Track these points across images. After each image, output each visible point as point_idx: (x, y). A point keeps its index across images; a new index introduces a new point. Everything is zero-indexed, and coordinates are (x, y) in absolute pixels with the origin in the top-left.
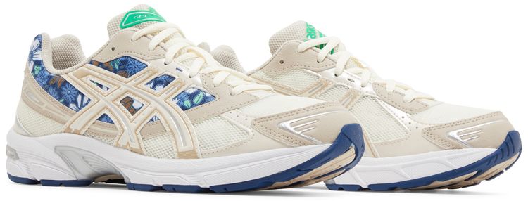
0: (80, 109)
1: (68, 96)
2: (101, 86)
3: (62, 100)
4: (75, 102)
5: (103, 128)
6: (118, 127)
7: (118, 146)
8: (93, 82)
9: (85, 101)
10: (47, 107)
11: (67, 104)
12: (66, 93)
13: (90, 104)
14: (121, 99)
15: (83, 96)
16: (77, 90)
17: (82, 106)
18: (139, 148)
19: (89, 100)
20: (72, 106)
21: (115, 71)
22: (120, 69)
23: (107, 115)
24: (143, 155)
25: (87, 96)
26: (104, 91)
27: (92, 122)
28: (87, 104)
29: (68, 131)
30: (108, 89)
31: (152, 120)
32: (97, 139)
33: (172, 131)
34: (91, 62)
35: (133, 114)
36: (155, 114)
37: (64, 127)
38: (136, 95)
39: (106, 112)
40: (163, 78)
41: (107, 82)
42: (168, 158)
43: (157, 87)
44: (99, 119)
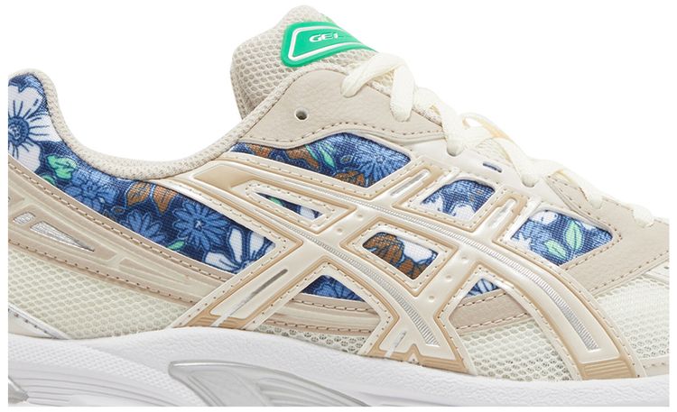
0: (241, 266)
1: (196, 233)
2: (295, 208)
3: (179, 245)
4: (226, 250)
5: (324, 310)
6: (377, 306)
7: (376, 354)
8: (267, 197)
9: (256, 245)
10: (126, 263)
11: (195, 252)
12: (190, 226)
13: (270, 252)
14: (365, 239)
15: (246, 233)
16: (223, 217)
17: (248, 257)
18: (452, 357)
19: (267, 242)
20: (214, 258)
21: (326, 170)
22: (339, 165)
23: (332, 280)
24: (467, 373)
25: (260, 232)
26: (305, 217)
27: (290, 296)
28: (261, 253)
29: (205, 320)
30: (317, 214)
31: (476, 289)
32: (299, 338)
33: (545, 315)
34: (241, 148)
35: (412, 275)
36: (481, 274)
37: (192, 312)
38: (407, 229)
39: (329, 272)
40: (460, 187)
41: (312, 197)
42: (551, 378)
43: (457, 209)
44: (309, 289)
